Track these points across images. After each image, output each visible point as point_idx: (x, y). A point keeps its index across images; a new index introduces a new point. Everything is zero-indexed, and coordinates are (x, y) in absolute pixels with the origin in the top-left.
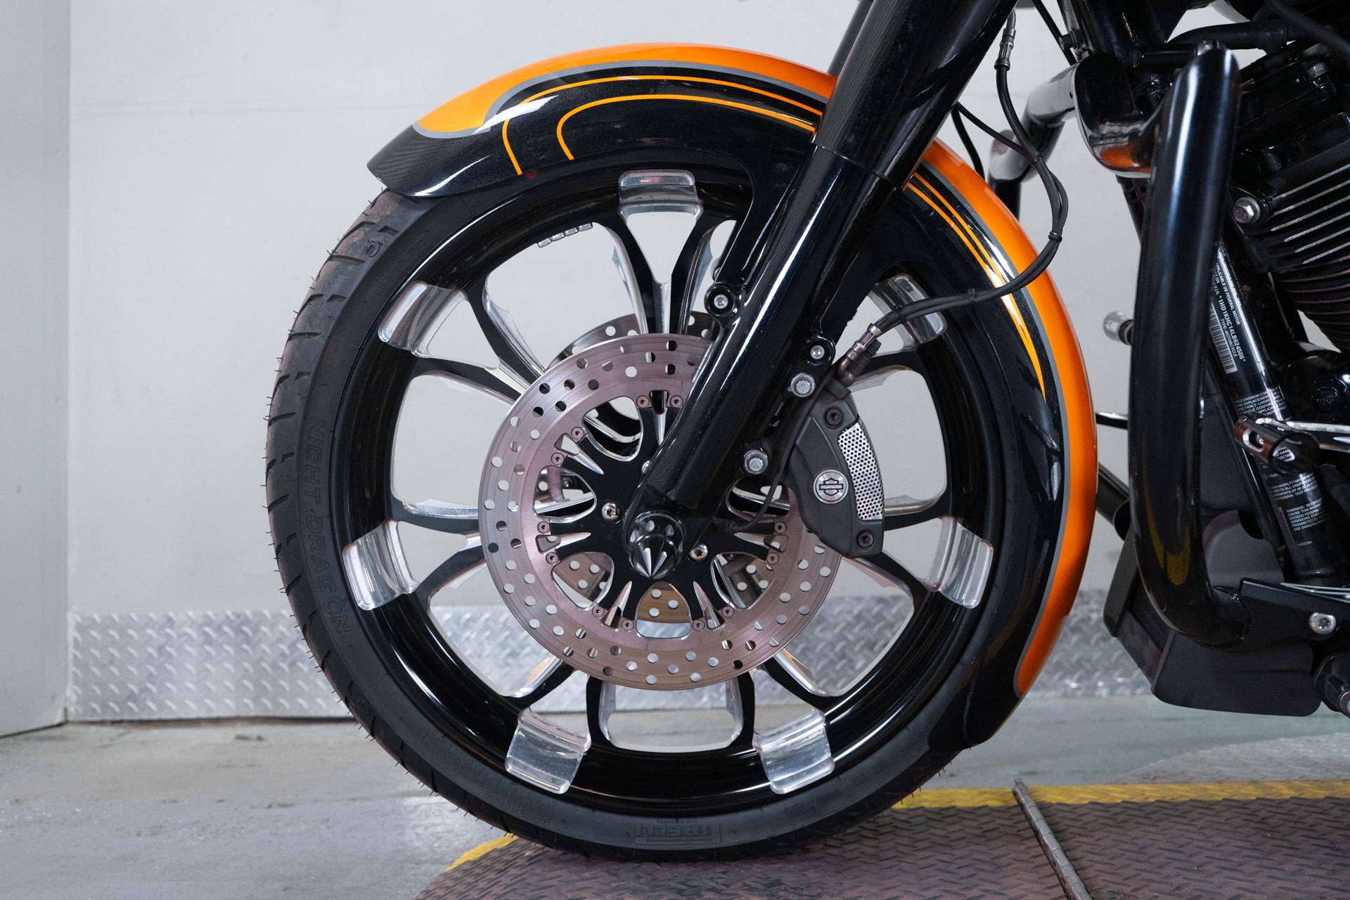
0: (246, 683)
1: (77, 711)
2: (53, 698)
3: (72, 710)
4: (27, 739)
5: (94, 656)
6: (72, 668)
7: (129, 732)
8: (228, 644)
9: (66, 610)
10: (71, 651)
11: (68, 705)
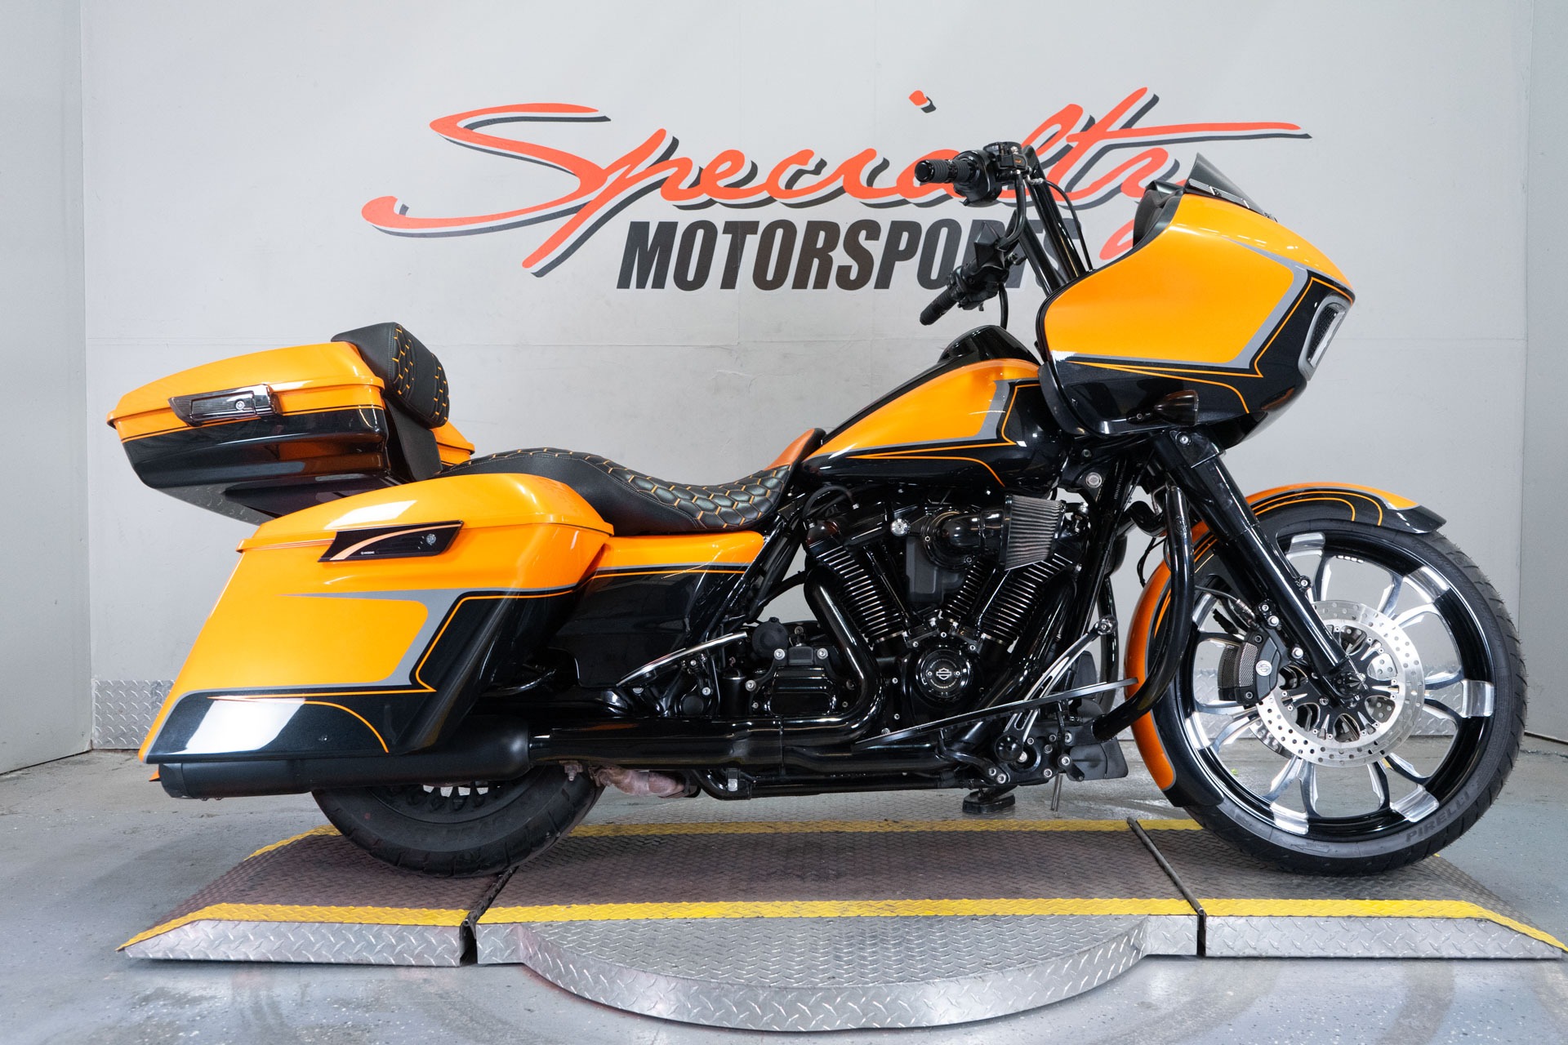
1: (99, 742)
2: (83, 735)
3: (95, 742)
4: (66, 763)
5: (109, 707)
6: (94, 715)
7: (132, 758)
9: (91, 678)
10: (94, 703)
11: (93, 738)
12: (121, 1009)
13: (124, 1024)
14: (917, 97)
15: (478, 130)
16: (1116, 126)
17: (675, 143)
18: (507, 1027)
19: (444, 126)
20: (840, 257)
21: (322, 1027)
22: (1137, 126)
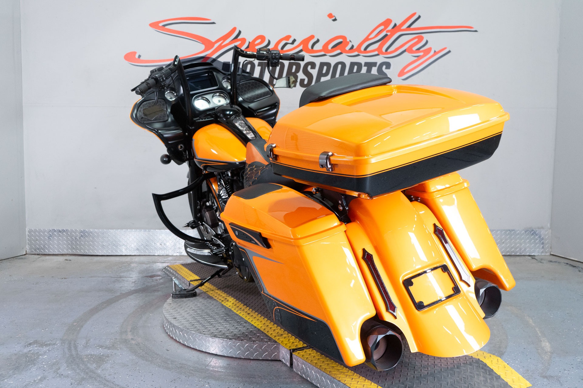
0: (69, 246)
2: (23, 248)
3: (28, 251)
4: (16, 259)
5: (33, 238)
6: (27, 241)
7: (41, 257)
8: (65, 237)
9: (26, 228)
10: (27, 237)
11: (27, 250)
12: (20, 348)
13: (21, 353)
14: (330, 16)
15: (167, 27)
16: (405, 27)
17: (240, 32)
18: (158, 356)
19: (154, 25)
20: (301, 75)
21: (91, 355)
22: (412, 27)
